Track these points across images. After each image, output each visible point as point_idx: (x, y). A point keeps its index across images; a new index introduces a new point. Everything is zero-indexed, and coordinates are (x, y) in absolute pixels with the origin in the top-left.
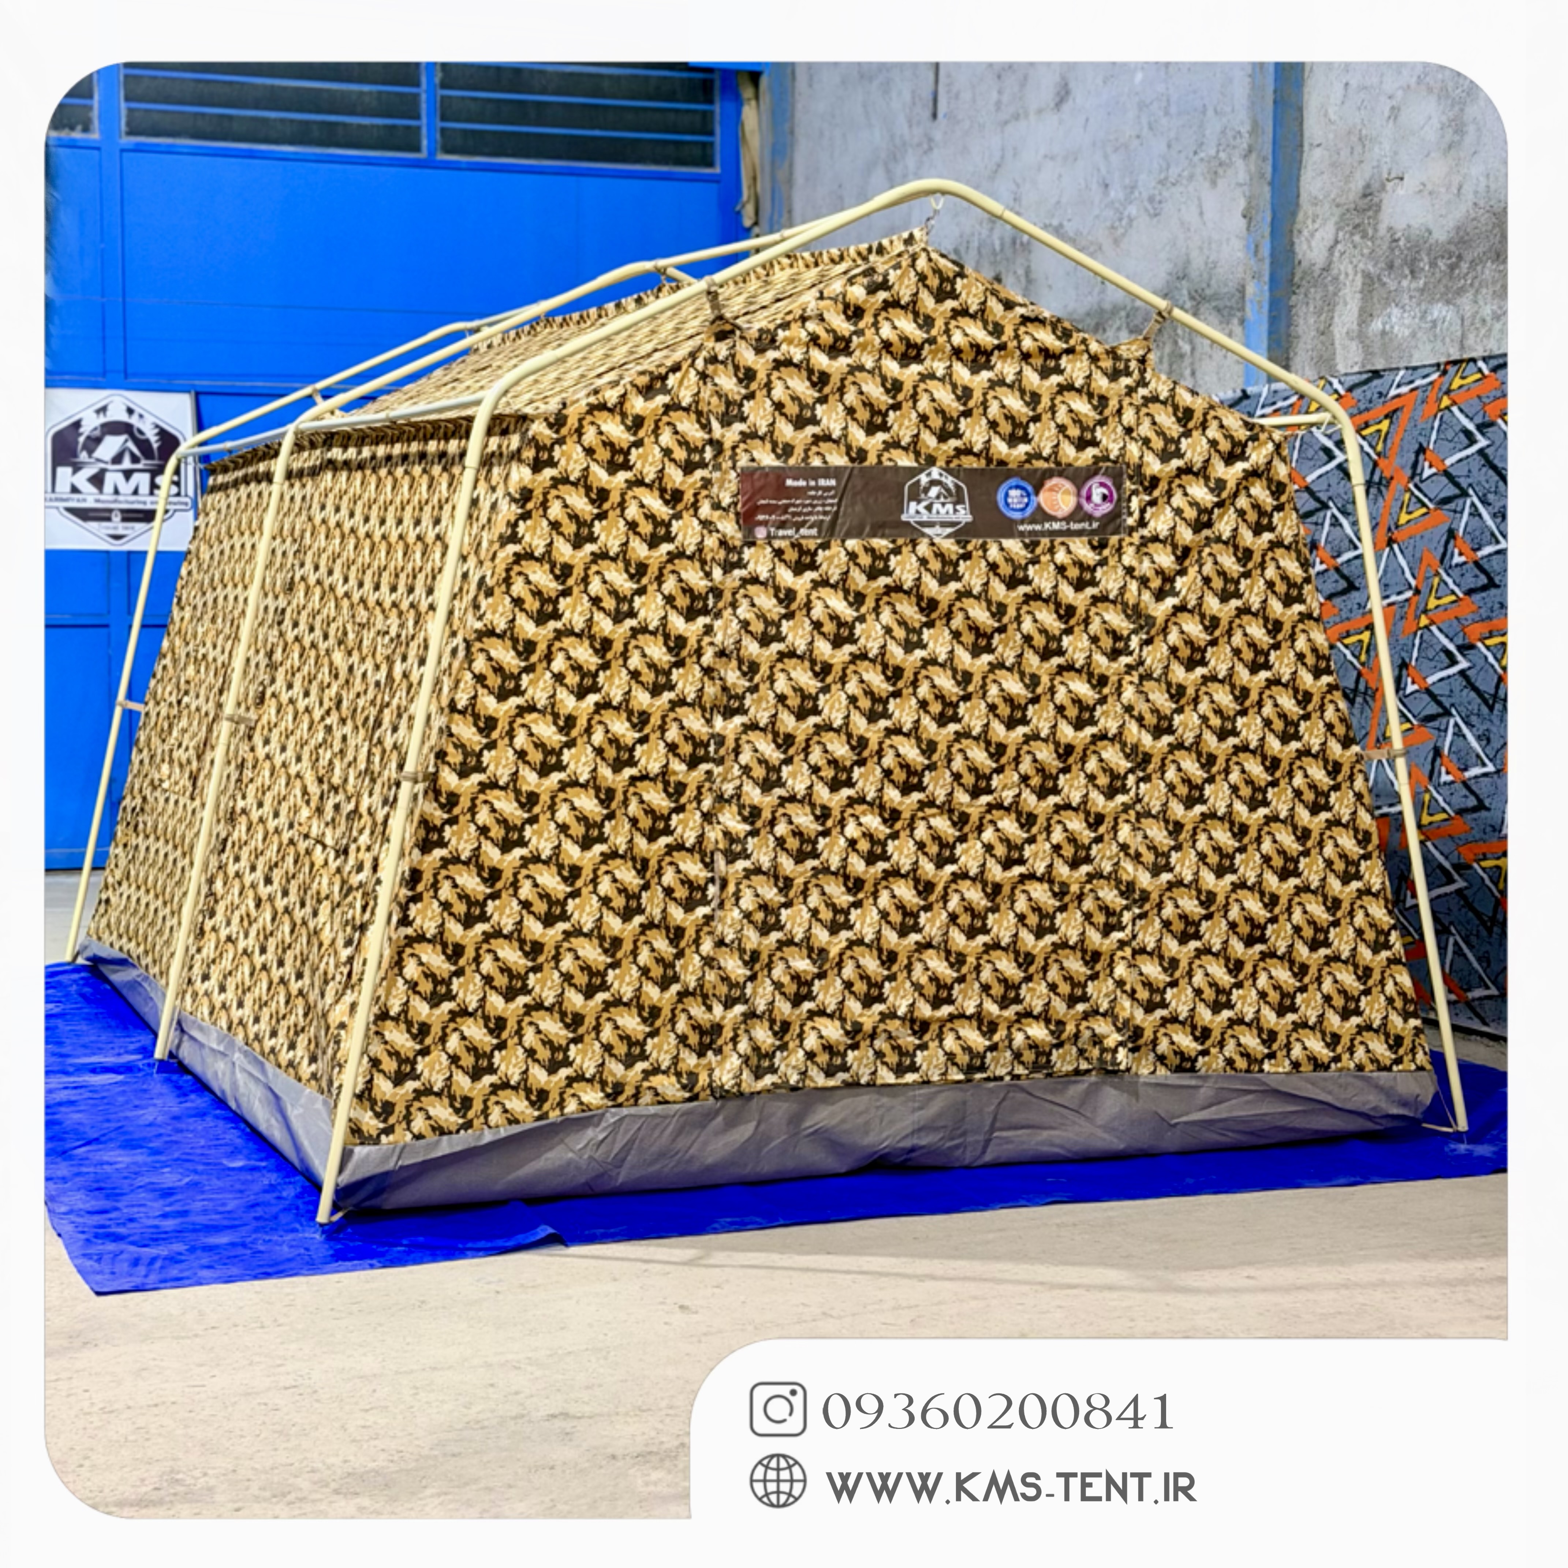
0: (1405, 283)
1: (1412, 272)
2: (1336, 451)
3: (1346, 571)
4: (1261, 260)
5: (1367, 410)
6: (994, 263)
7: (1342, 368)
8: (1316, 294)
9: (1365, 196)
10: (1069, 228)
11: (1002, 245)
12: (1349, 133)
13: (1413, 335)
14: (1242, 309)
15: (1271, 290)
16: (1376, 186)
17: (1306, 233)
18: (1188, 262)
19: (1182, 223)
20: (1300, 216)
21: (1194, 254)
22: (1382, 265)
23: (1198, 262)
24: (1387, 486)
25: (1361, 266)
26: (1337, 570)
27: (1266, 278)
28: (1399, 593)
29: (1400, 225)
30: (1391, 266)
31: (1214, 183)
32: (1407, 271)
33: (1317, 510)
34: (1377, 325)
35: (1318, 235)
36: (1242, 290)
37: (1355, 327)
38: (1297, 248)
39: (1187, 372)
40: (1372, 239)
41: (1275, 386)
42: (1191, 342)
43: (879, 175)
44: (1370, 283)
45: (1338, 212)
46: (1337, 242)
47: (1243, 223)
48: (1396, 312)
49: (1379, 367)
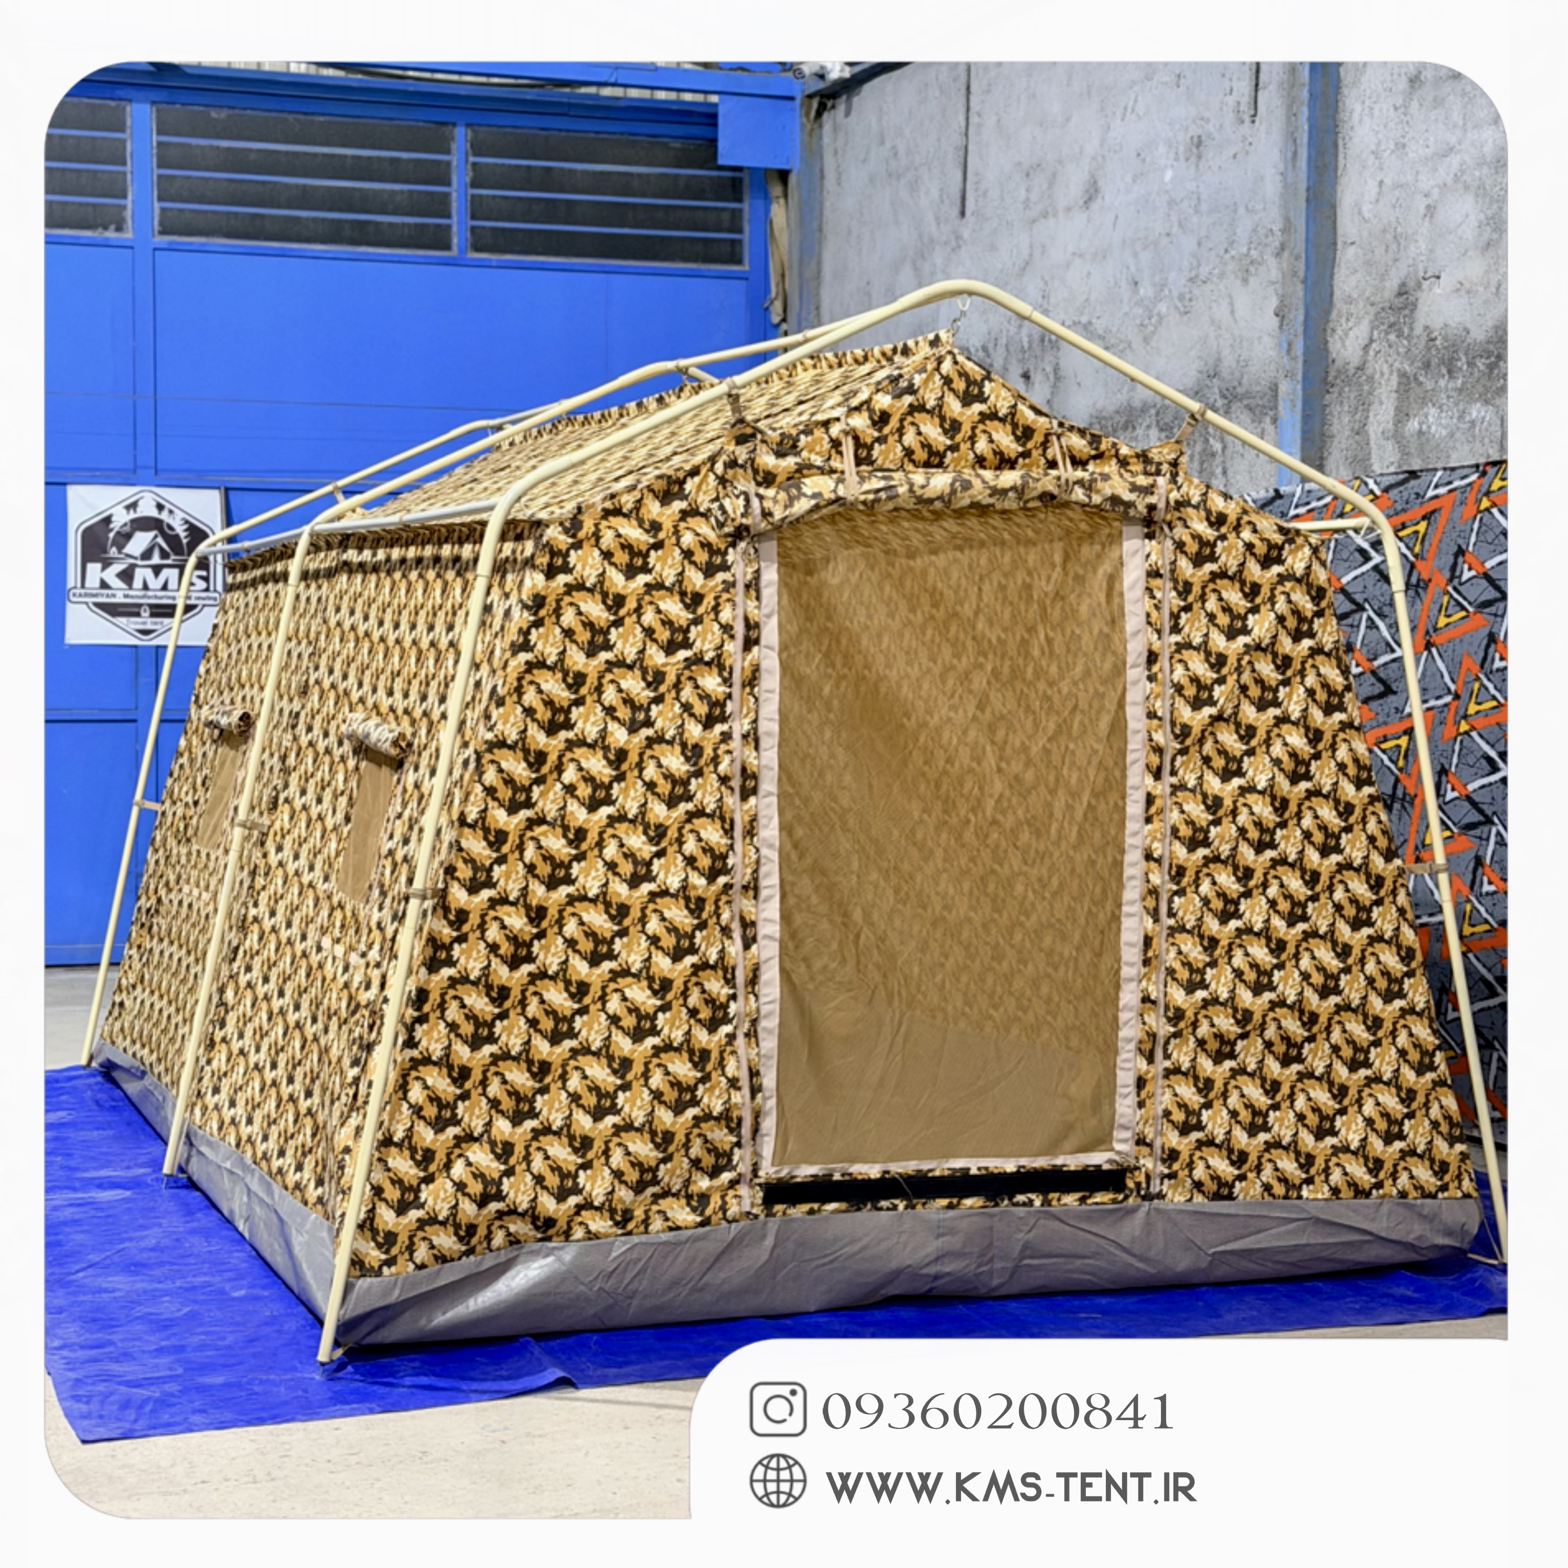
0: (1442, 383)
1: (1450, 372)
2: (1373, 553)
3: (1382, 675)
4: (1294, 359)
5: (1404, 510)
6: (1022, 361)
7: (1377, 468)
8: (1350, 394)
9: (1400, 294)
10: (1099, 326)
11: (1030, 342)
12: (1384, 231)
13: (1452, 435)
14: (1275, 407)
15: (1304, 390)
16: (1411, 284)
17: (1339, 332)
18: (1219, 360)
19: (1213, 321)
20: (1334, 315)
21: (1226, 352)
22: (1418, 364)
23: (1228, 362)
24: (1425, 588)
25: (1397, 365)
26: (1374, 673)
27: (1299, 377)
28: (1438, 698)
29: (1437, 323)
30: (1427, 365)
31: (1245, 281)
32: (1444, 371)
33: (1353, 612)
34: (1413, 425)
35: (1352, 334)
36: (1274, 389)
37: (1390, 426)
38: (1331, 347)
39: (1219, 471)
40: (1409, 338)
41: (1308, 486)
42: (1222, 440)
43: (906, 274)
44: (1406, 382)
45: (1373, 310)
46: (1372, 341)
47: (1275, 321)
48: (1433, 411)
49: (1416, 467)
